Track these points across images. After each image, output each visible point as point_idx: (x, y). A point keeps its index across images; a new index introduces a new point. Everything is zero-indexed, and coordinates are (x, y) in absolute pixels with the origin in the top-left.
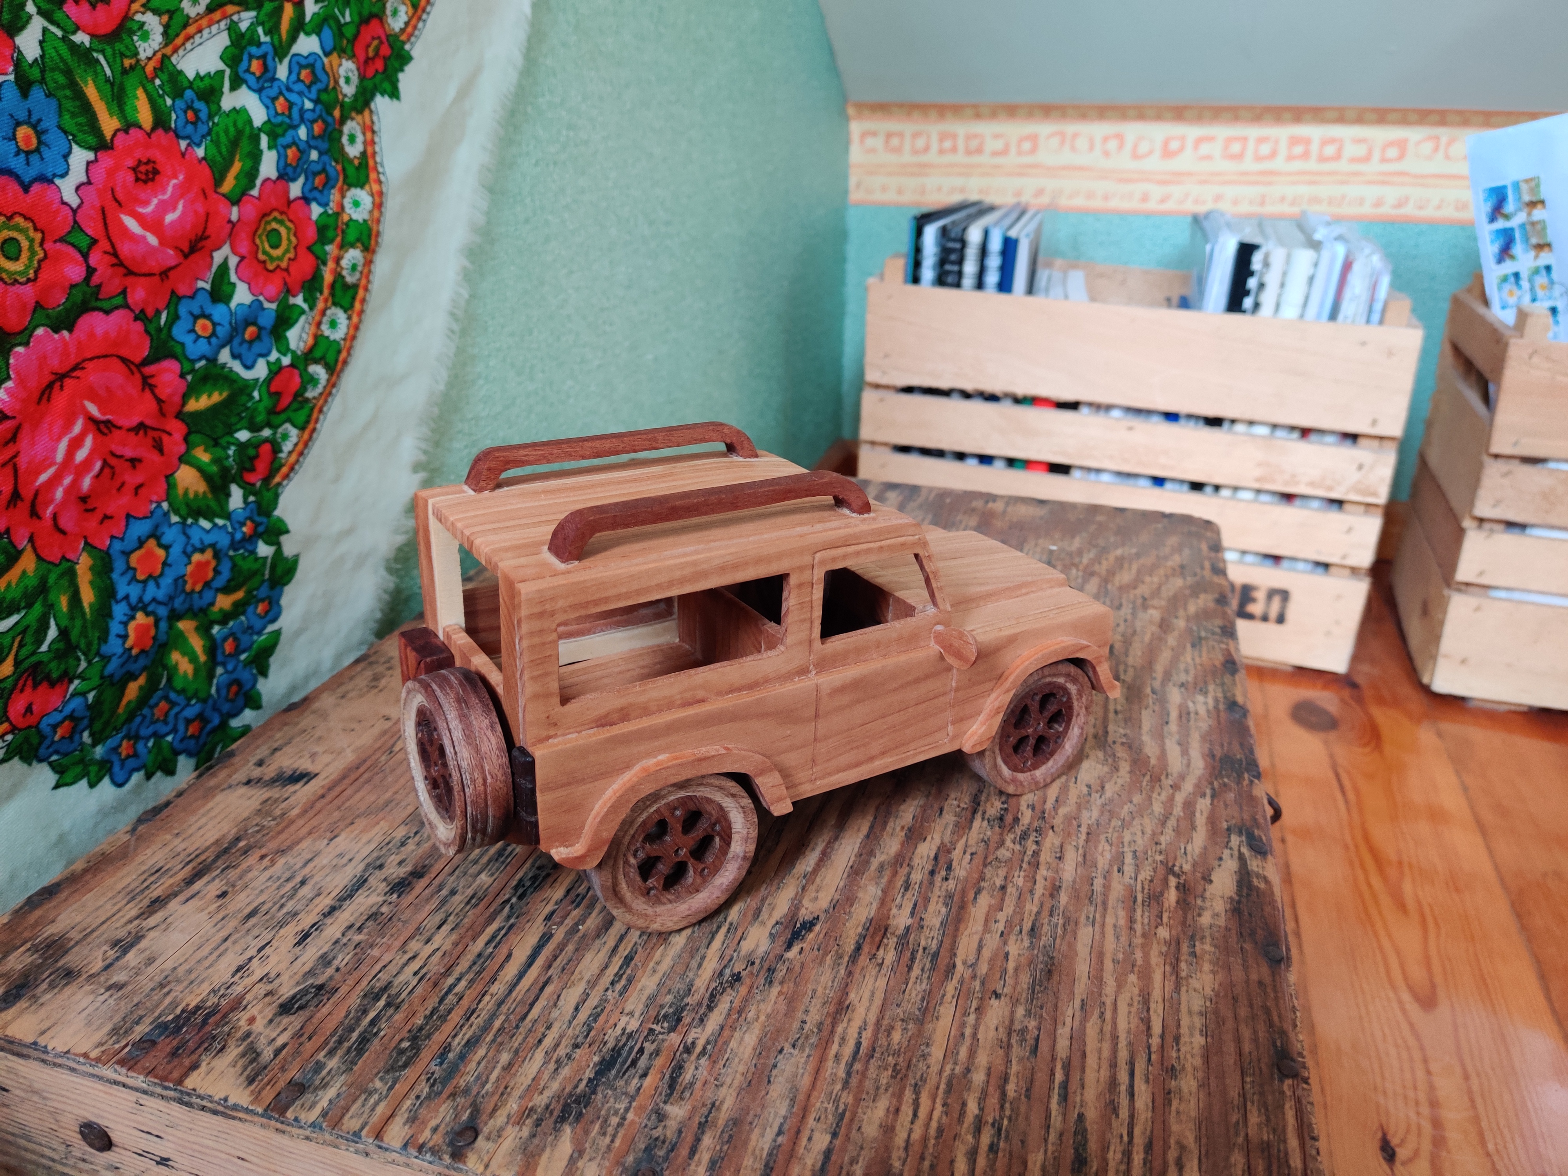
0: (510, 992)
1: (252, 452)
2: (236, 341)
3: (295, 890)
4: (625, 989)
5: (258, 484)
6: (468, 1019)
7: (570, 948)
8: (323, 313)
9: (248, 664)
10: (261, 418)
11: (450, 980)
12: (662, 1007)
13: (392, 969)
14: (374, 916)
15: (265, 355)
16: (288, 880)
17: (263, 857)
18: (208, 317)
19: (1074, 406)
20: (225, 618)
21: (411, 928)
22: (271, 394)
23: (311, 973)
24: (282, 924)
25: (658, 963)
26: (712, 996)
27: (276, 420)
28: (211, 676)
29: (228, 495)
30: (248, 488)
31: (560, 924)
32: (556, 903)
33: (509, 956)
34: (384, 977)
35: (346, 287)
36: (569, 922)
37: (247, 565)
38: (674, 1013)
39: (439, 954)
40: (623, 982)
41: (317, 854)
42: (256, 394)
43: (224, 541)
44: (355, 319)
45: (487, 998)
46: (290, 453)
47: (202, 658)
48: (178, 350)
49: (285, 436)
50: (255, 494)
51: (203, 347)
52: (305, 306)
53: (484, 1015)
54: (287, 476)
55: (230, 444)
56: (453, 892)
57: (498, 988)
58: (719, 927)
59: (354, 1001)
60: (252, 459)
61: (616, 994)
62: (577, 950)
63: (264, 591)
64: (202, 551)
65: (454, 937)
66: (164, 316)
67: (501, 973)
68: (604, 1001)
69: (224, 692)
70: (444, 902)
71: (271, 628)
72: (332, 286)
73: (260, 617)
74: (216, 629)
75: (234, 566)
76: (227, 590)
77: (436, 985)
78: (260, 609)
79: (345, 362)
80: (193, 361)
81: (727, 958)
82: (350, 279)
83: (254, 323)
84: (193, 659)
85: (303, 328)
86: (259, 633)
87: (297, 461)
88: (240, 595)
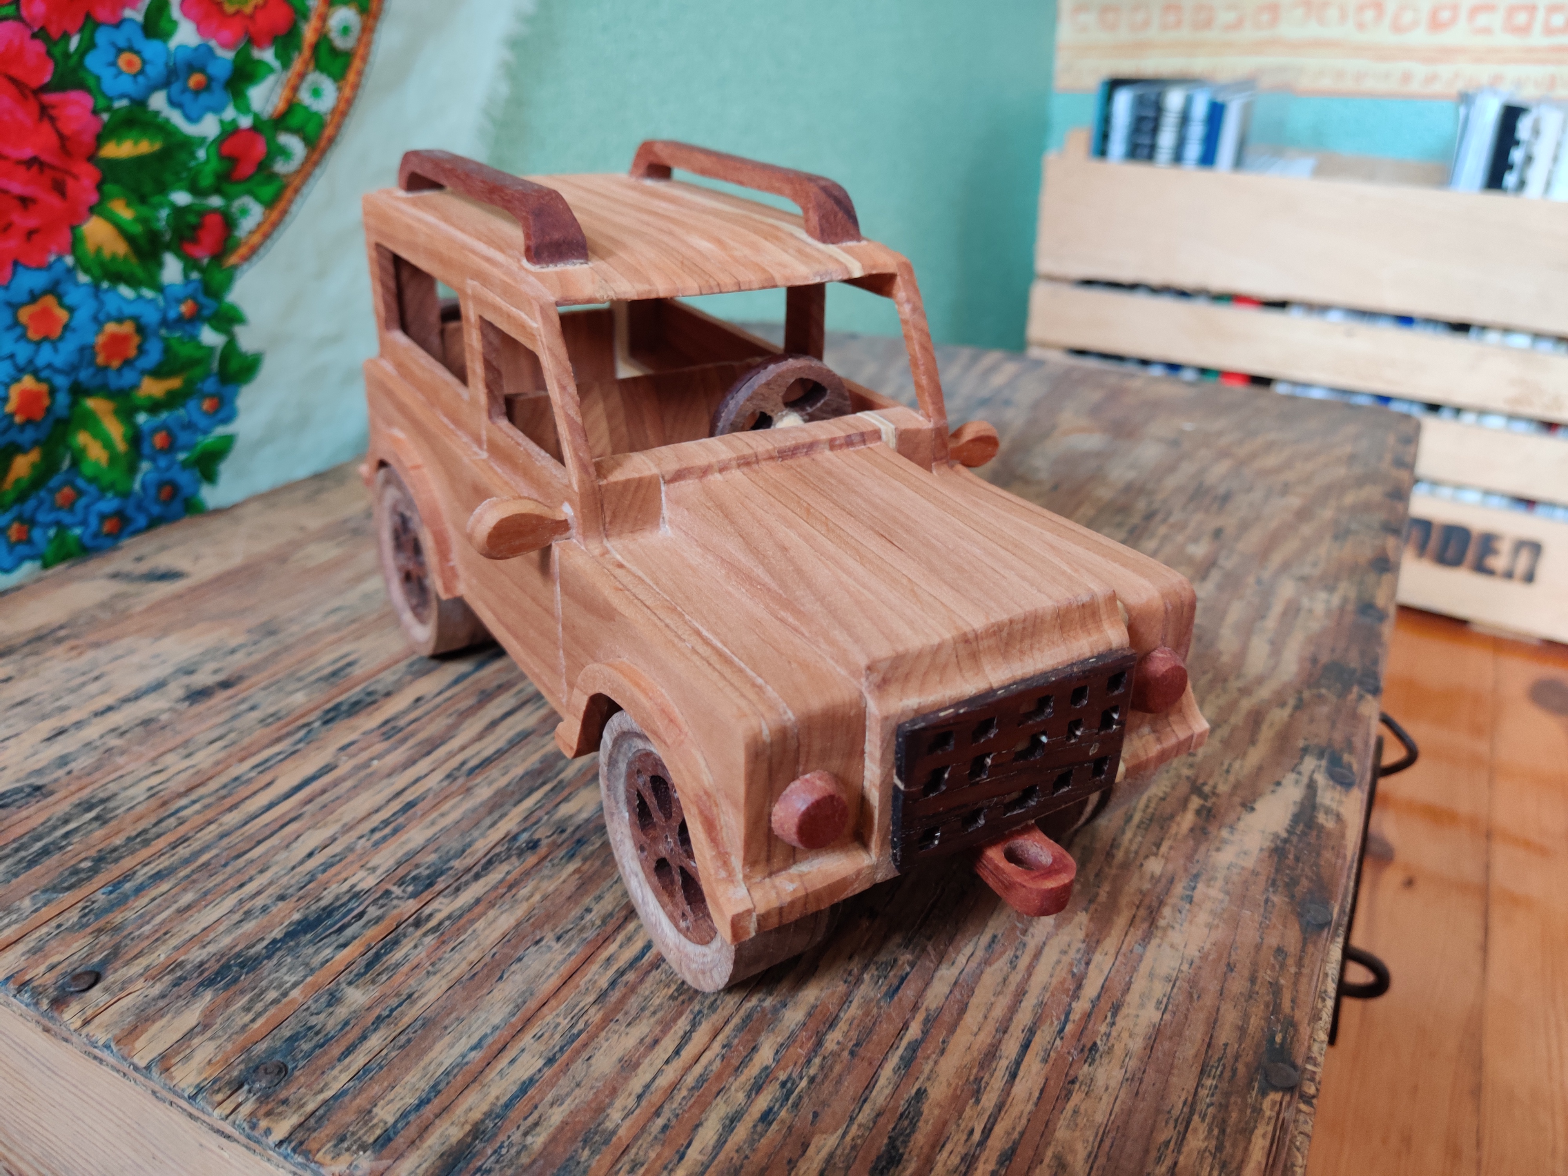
0: (246, 823)
1: (192, 219)
2: (176, 87)
3: (83, 684)
4: (384, 839)
5: (206, 261)
6: (174, 848)
7: (349, 784)
8: (302, 76)
9: (185, 465)
10: (206, 181)
11: (183, 802)
12: (417, 866)
13: (127, 781)
14: (146, 723)
15: (217, 110)
16: (83, 674)
17: (73, 648)
18: (138, 53)
19: (1281, 305)
20: (154, 407)
21: (179, 739)
22: (222, 157)
23: (39, 772)
24: (44, 717)
25: (442, 815)
26: (490, 862)
27: (231, 189)
28: (132, 470)
29: (160, 265)
30: (190, 263)
31: (352, 756)
32: (364, 733)
33: (269, 784)
34: (113, 788)
35: (334, 52)
36: (364, 756)
37: (185, 351)
38: (429, 877)
39: (191, 771)
40: (387, 830)
41: (131, 652)
42: (201, 154)
43: (151, 317)
44: (347, 92)
45: (212, 827)
46: (252, 233)
47: (121, 446)
48: (91, 82)
49: (244, 211)
50: (202, 270)
51: (126, 84)
52: (276, 64)
53: (195, 845)
54: (246, 258)
55: (161, 205)
56: (253, 708)
57: (231, 819)
58: (544, 783)
59: (65, 807)
60: (195, 228)
61: (369, 844)
62: (355, 787)
63: (210, 385)
64: (120, 320)
65: (222, 755)
66: (74, 42)
67: (248, 802)
68: (350, 849)
69: (152, 491)
70: (234, 717)
71: (221, 430)
72: (315, 48)
73: (206, 414)
74: (142, 418)
75: (167, 350)
76: (158, 373)
77: (164, 804)
78: (206, 405)
79: (331, 141)
80: (111, 99)
81: (533, 819)
82: (340, 43)
83: (202, 70)
84: (108, 444)
85: (272, 90)
86: (206, 432)
87: (261, 244)
88: (174, 383)
